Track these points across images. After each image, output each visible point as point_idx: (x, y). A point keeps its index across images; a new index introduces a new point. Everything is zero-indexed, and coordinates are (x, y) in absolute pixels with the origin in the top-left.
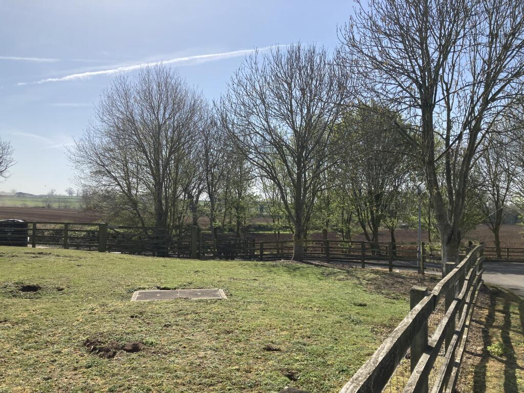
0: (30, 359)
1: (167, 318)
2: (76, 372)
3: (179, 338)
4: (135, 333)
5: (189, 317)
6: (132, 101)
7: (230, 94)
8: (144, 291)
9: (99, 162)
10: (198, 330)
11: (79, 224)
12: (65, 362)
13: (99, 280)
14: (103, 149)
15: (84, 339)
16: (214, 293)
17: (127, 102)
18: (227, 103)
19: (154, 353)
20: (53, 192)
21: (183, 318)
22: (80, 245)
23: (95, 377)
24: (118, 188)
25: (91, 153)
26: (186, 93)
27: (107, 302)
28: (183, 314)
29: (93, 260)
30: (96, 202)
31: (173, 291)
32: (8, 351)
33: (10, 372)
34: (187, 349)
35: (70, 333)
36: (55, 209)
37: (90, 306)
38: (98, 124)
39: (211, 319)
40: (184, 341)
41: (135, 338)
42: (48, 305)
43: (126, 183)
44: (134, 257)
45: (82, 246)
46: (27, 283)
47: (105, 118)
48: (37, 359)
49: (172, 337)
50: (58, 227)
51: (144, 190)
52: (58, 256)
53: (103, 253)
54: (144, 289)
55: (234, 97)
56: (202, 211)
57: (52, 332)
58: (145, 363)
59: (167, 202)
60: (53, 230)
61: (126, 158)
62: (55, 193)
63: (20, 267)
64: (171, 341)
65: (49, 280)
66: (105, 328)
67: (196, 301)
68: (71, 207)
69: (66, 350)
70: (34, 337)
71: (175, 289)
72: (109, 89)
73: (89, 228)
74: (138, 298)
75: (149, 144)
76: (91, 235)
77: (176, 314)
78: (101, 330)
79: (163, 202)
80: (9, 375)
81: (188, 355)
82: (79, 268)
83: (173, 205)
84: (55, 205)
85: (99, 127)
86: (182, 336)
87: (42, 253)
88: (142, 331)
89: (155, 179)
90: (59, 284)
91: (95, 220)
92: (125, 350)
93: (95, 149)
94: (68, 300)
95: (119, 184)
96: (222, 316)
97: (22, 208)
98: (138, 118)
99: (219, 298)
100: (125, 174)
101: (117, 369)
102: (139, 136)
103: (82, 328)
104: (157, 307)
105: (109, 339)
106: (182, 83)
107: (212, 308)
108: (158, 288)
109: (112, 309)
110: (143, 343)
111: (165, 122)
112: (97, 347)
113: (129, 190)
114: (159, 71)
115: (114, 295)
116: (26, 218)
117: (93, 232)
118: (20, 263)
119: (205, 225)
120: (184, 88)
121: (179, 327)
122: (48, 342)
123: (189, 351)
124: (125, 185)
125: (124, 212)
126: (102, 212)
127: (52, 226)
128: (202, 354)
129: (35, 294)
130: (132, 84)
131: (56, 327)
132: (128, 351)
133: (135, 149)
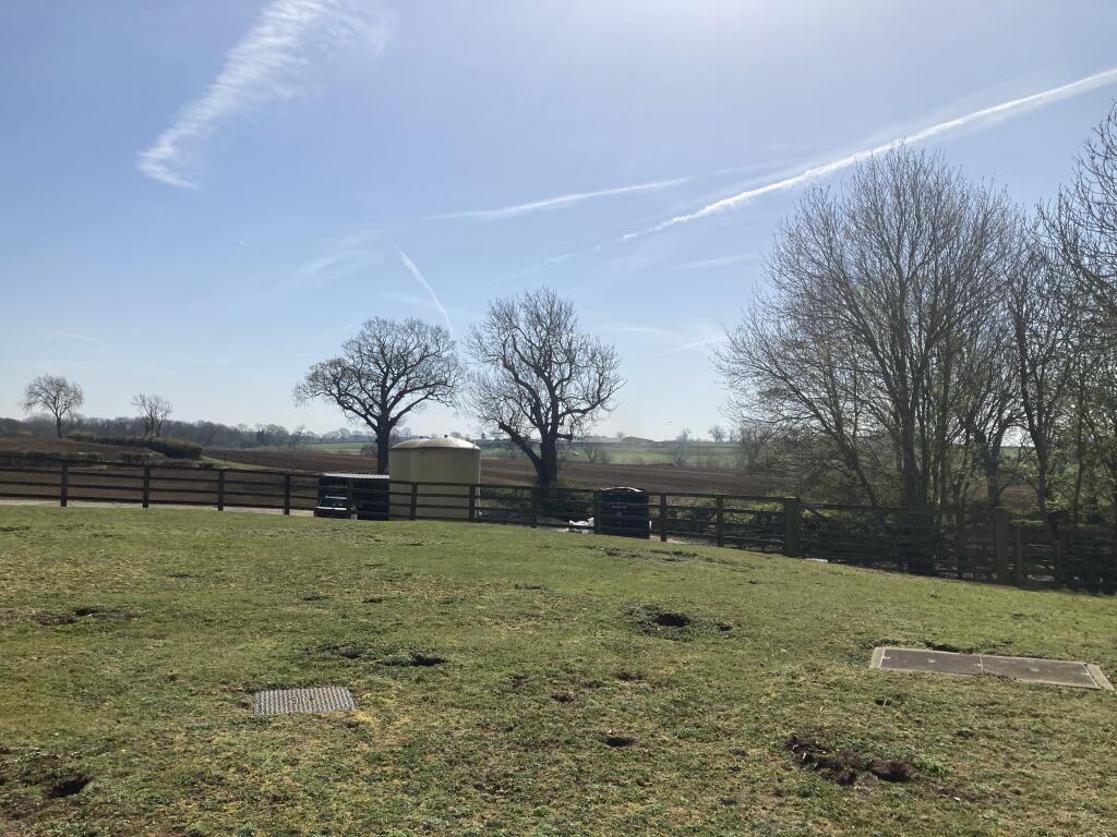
0: (692, 757)
1: (961, 716)
2: (782, 800)
3: (999, 768)
4: (891, 740)
5: (1017, 721)
6: (840, 237)
7: (1085, 182)
8: (896, 648)
9: (775, 370)
10: (1046, 756)
11: (741, 498)
12: (758, 775)
13: (798, 614)
14: (783, 343)
15: (786, 734)
16: (1076, 673)
17: (830, 241)
18: (1075, 205)
19: (942, 791)
20: (685, 436)
21: (1002, 722)
22: (743, 540)
23: (821, 819)
24: (815, 423)
25: (760, 354)
26: (965, 199)
27: (819, 663)
28: (1000, 712)
29: (777, 572)
30: (771, 454)
31: (963, 655)
32: (652, 736)
33: (662, 776)
34: (1024, 798)
35: (757, 718)
36: (692, 469)
37: (787, 667)
38: (771, 294)
39: (1080, 735)
40: (1012, 776)
41: (895, 751)
42: (708, 657)
43: (832, 413)
44: (861, 572)
45: (748, 541)
46: (666, 609)
47: (786, 280)
48: (704, 760)
49: (982, 764)
50: (700, 502)
51: (872, 426)
52: (709, 560)
53: (796, 560)
54: (895, 643)
55: (1097, 188)
56: (1013, 472)
57: (723, 710)
58: (925, 811)
59: (925, 452)
60: (692, 508)
61: (828, 359)
62: (689, 437)
63: (648, 578)
64: (981, 772)
65: (702, 607)
66: (827, 717)
67: (1030, 687)
68: (721, 464)
69: (754, 750)
70: (691, 716)
71: (970, 651)
72: (791, 220)
73: (758, 507)
74: (885, 663)
75: (880, 324)
76: (764, 520)
77: (981, 710)
78: (818, 721)
79: (917, 451)
80: (659, 782)
81: (1029, 813)
82: (755, 588)
83: (941, 458)
84: (691, 461)
85: (773, 300)
86: (1007, 766)
87: (680, 553)
88: (906, 737)
89: (895, 401)
90: (721, 616)
91: (771, 490)
92: (875, 773)
93: (767, 346)
94: (741, 652)
95: (818, 416)
96: (1107, 731)
97: (634, 466)
98: (853, 271)
99: (1091, 686)
100: (828, 392)
101: (864, 812)
102: (857, 310)
103: (778, 712)
104: (933, 687)
105: (837, 743)
106: (953, 179)
107: (1076, 708)
108: (929, 645)
109: (833, 679)
110: (914, 765)
111: (915, 273)
112: (815, 755)
113: (839, 426)
114: (897, 163)
115: (831, 649)
116: (644, 485)
117: (768, 514)
118: (648, 569)
119: (1025, 506)
120: (958, 190)
121: (994, 744)
122: (719, 729)
123: (1030, 803)
124: (829, 416)
125: (829, 474)
126: (783, 474)
127: (690, 501)
128: (1065, 816)
129: (680, 632)
130: (839, 200)
131: (729, 702)
132: (882, 777)
133: (849, 339)
